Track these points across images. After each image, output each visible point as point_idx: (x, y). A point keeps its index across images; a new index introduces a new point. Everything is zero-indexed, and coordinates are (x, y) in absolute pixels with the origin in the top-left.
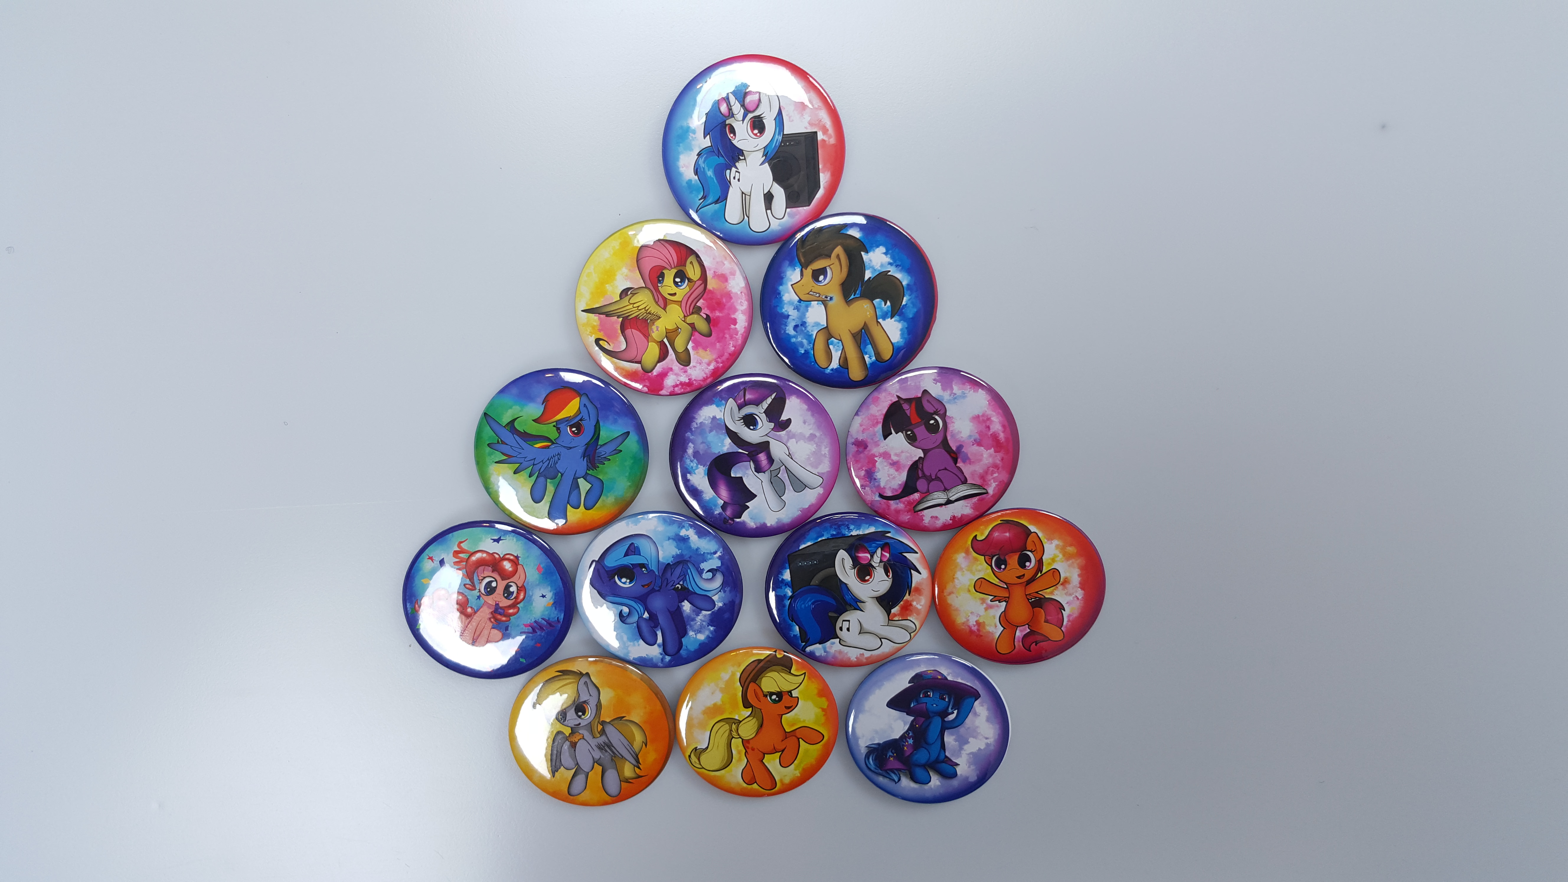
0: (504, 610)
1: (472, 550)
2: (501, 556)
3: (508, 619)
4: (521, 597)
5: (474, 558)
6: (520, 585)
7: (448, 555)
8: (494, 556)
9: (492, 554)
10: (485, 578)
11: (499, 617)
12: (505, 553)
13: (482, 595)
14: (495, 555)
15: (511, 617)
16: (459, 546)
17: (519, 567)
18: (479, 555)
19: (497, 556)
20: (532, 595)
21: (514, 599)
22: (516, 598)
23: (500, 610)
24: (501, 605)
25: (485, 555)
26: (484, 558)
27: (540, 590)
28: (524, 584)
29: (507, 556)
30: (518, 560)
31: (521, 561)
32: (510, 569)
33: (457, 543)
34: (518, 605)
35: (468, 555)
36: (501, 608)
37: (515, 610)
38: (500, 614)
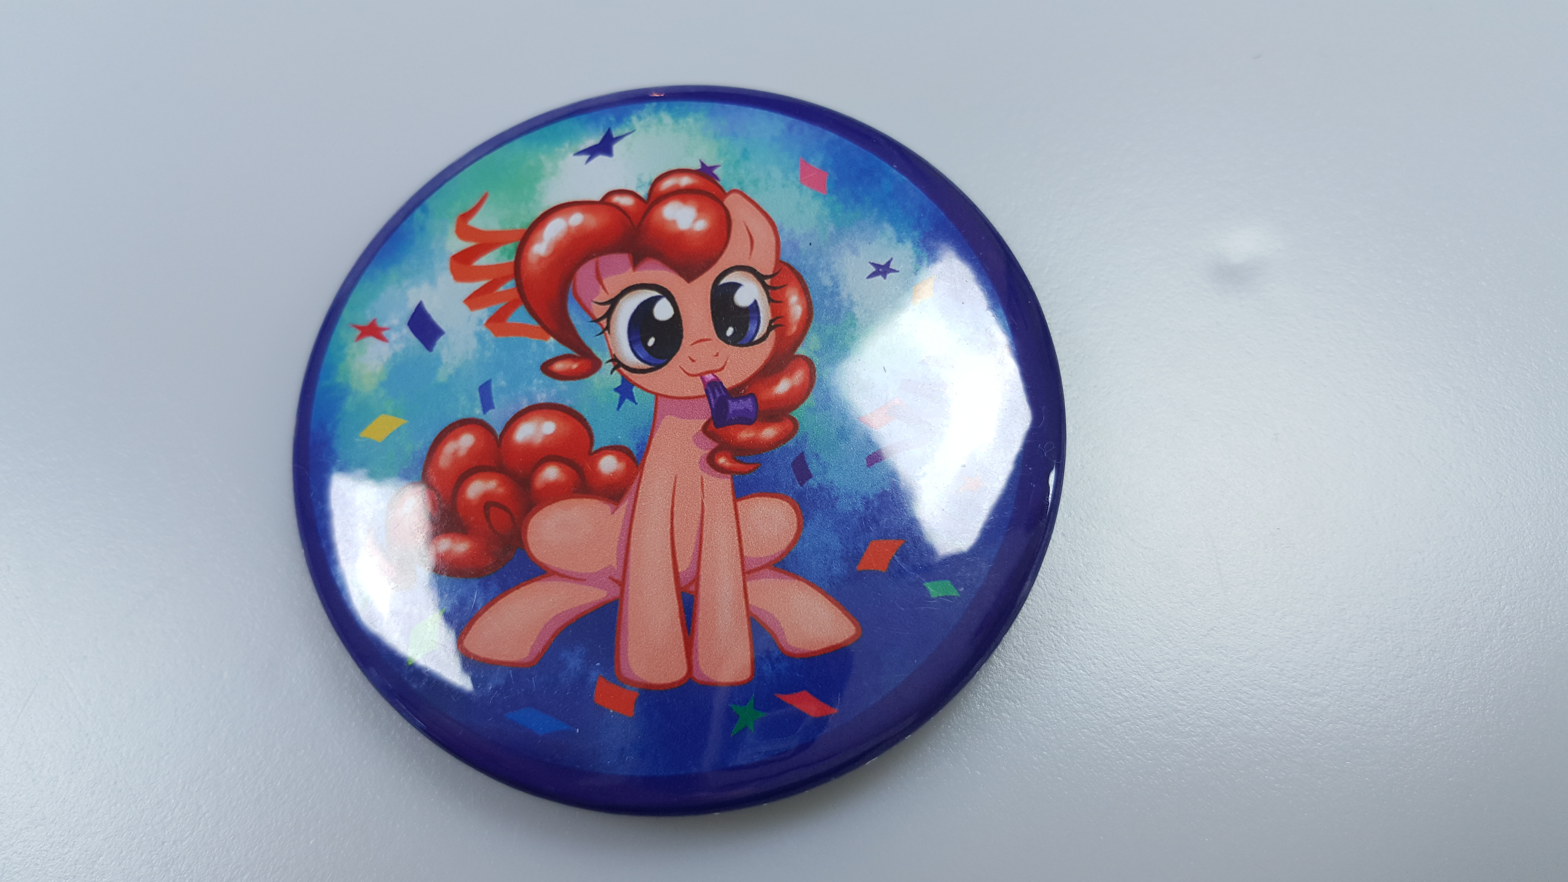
0: (753, 396)
1: (523, 222)
2: (643, 192)
3: (788, 425)
4: (796, 310)
5: (540, 248)
6: (767, 268)
7: (433, 282)
8: (617, 207)
9: (606, 200)
10: (613, 303)
11: (745, 434)
12: (654, 177)
13: (633, 377)
14: (617, 199)
15: (795, 414)
16: (463, 230)
17: (728, 202)
18: (555, 229)
19: (625, 201)
20: (836, 285)
21: (773, 333)
22: (778, 322)
23: (734, 406)
24: (729, 380)
25: (577, 219)
26: (580, 228)
27: (855, 251)
28: (784, 258)
29: (668, 184)
30: (713, 179)
31: (726, 178)
32: (701, 225)
33: (452, 227)
34: (800, 351)
35: (512, 247)
36: (737, 392)
37: (799, 376)
38: (746, 420)
